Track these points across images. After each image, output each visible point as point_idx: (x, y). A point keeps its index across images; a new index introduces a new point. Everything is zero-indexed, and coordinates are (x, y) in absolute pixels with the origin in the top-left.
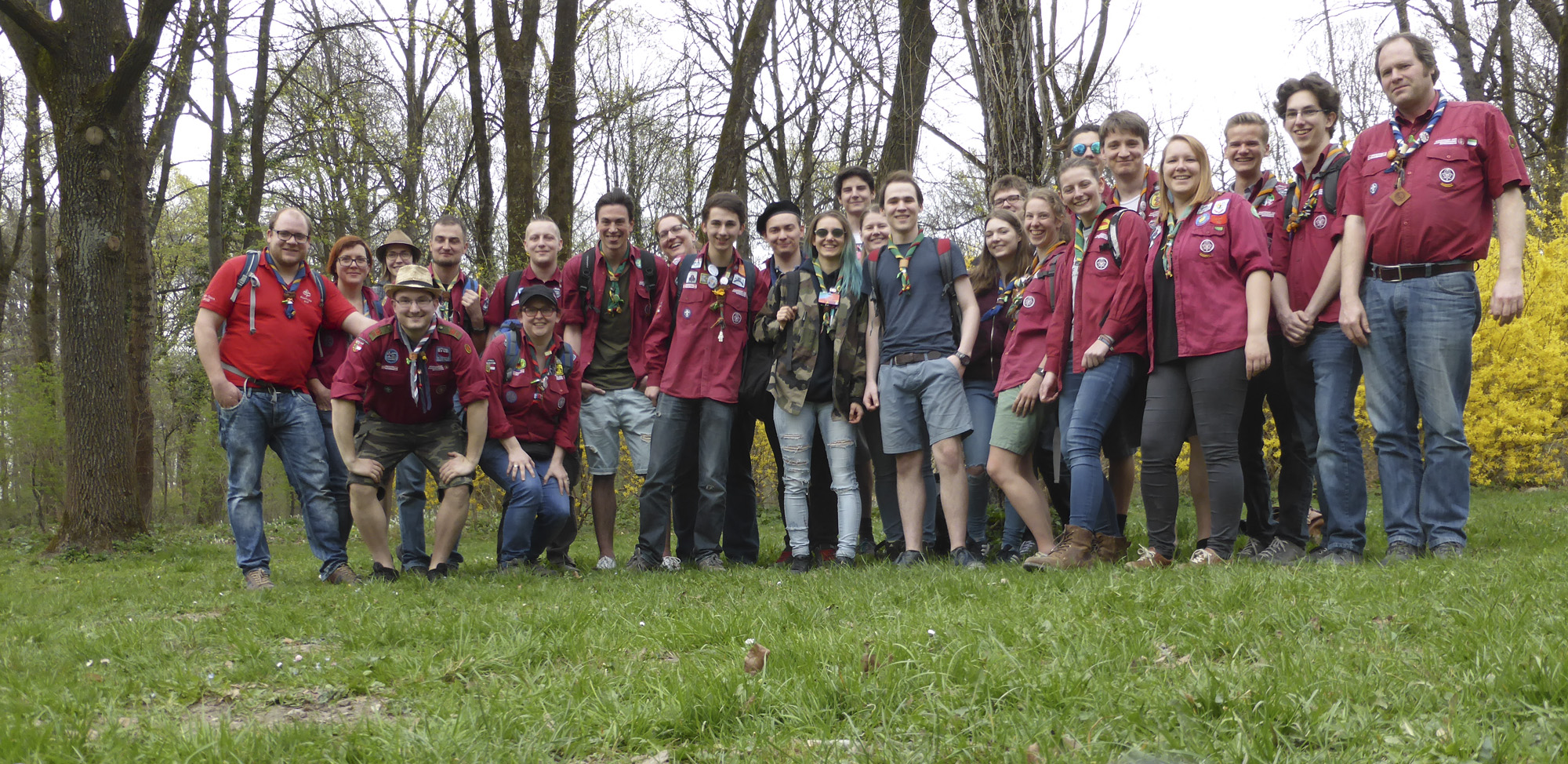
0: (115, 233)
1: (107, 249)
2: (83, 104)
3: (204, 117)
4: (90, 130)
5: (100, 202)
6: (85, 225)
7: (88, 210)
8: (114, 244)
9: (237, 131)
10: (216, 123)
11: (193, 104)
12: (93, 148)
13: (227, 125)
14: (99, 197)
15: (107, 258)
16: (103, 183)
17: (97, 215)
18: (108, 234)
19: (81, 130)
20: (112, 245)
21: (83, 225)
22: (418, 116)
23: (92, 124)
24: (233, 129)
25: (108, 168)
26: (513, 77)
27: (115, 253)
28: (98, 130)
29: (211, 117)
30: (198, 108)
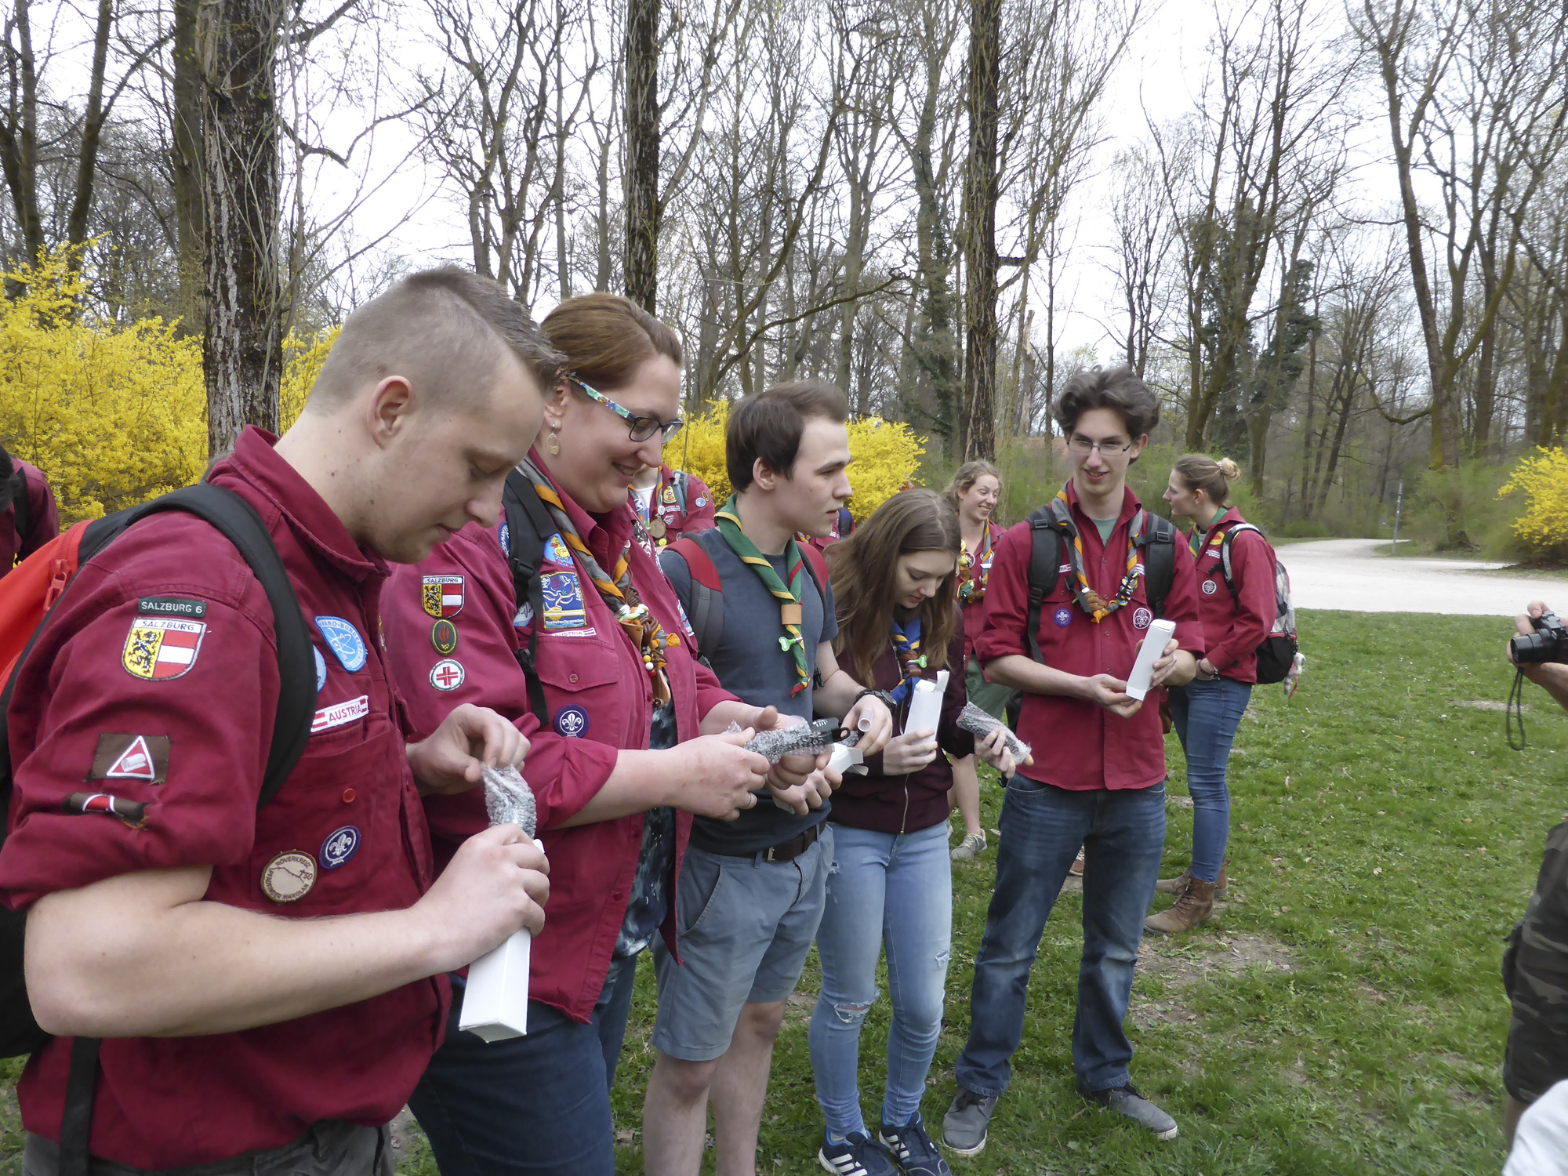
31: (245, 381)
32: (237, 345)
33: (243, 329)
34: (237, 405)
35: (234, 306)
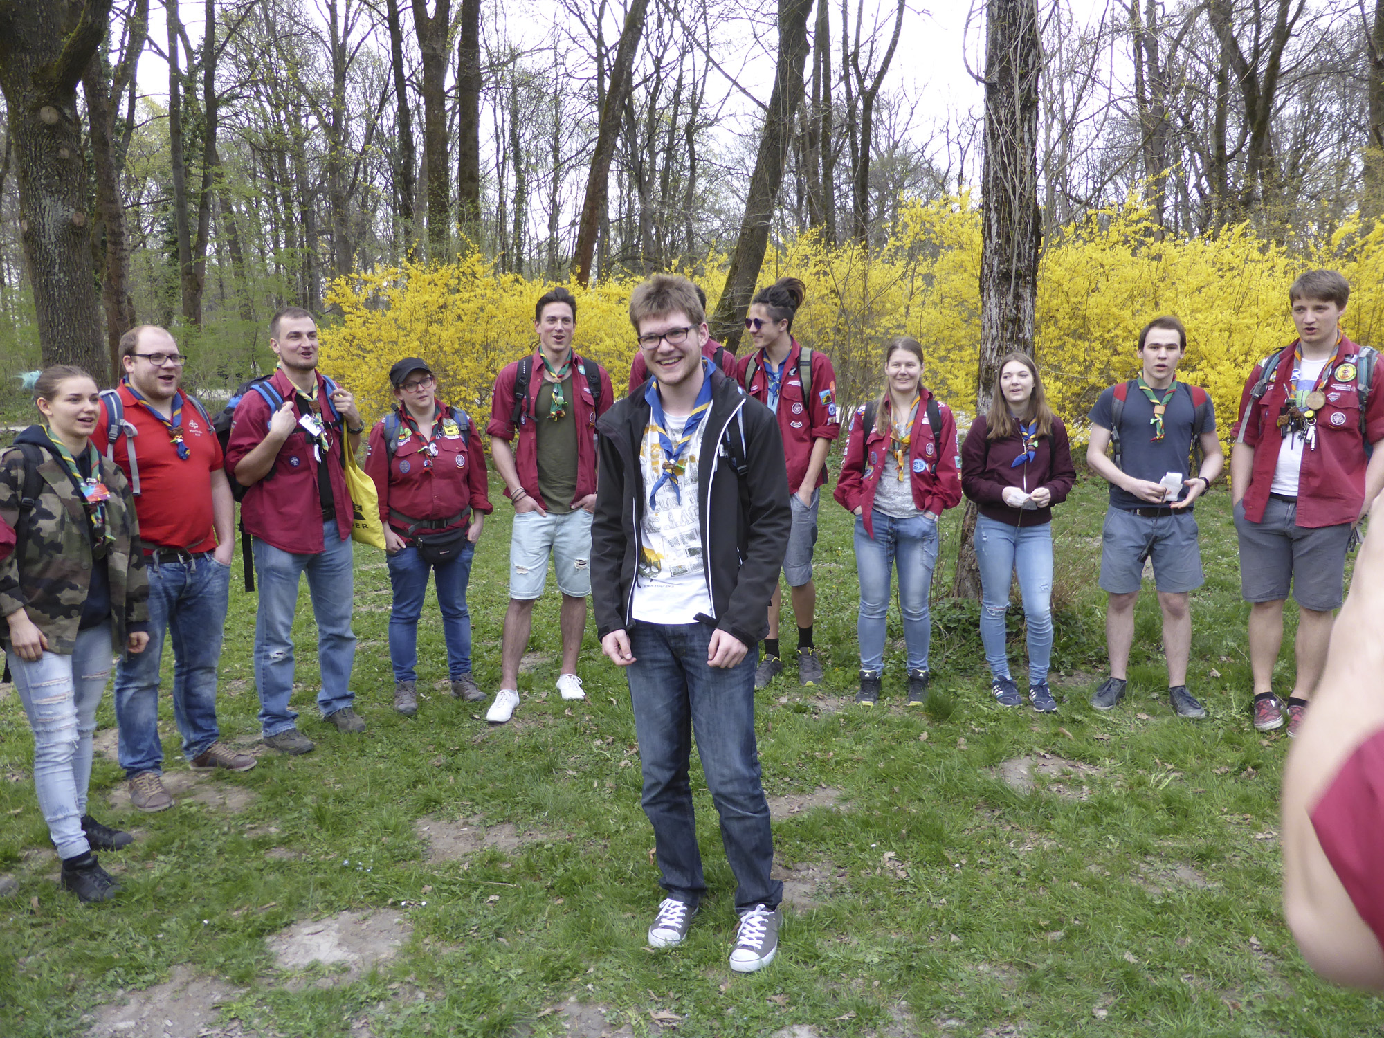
0: (79, 209)
1: (72, 224)
2: (35, 83)
3: (161, 53)
4: (44, 110)
5: (61, 180)
6: (48, 200)
7: (50, 186)
8: (79, 219)
9: (193, 71)
10: (173, 60)
11: (151, 42)
12: (49, 127)
13: (183, 64)
14: (59, 175)
15: (73, 233)
16: (61, 161)
17: (60, 192)
18: (72, 210)
19: (35, 110)
20: (76, 221)
21: (46, 202)
22: (341, 61)
23: (46, 104)
24: (188, 71)
25: (67, 147)
26: (430, 51)
27: (80, 228)
28: (53, 110)
29: (167, 54)
30: (156, 46)
31: (1001, 294)
32: (995, 268)
33: (1000, 255)
34: (994, 313)
35: (995, 239)
